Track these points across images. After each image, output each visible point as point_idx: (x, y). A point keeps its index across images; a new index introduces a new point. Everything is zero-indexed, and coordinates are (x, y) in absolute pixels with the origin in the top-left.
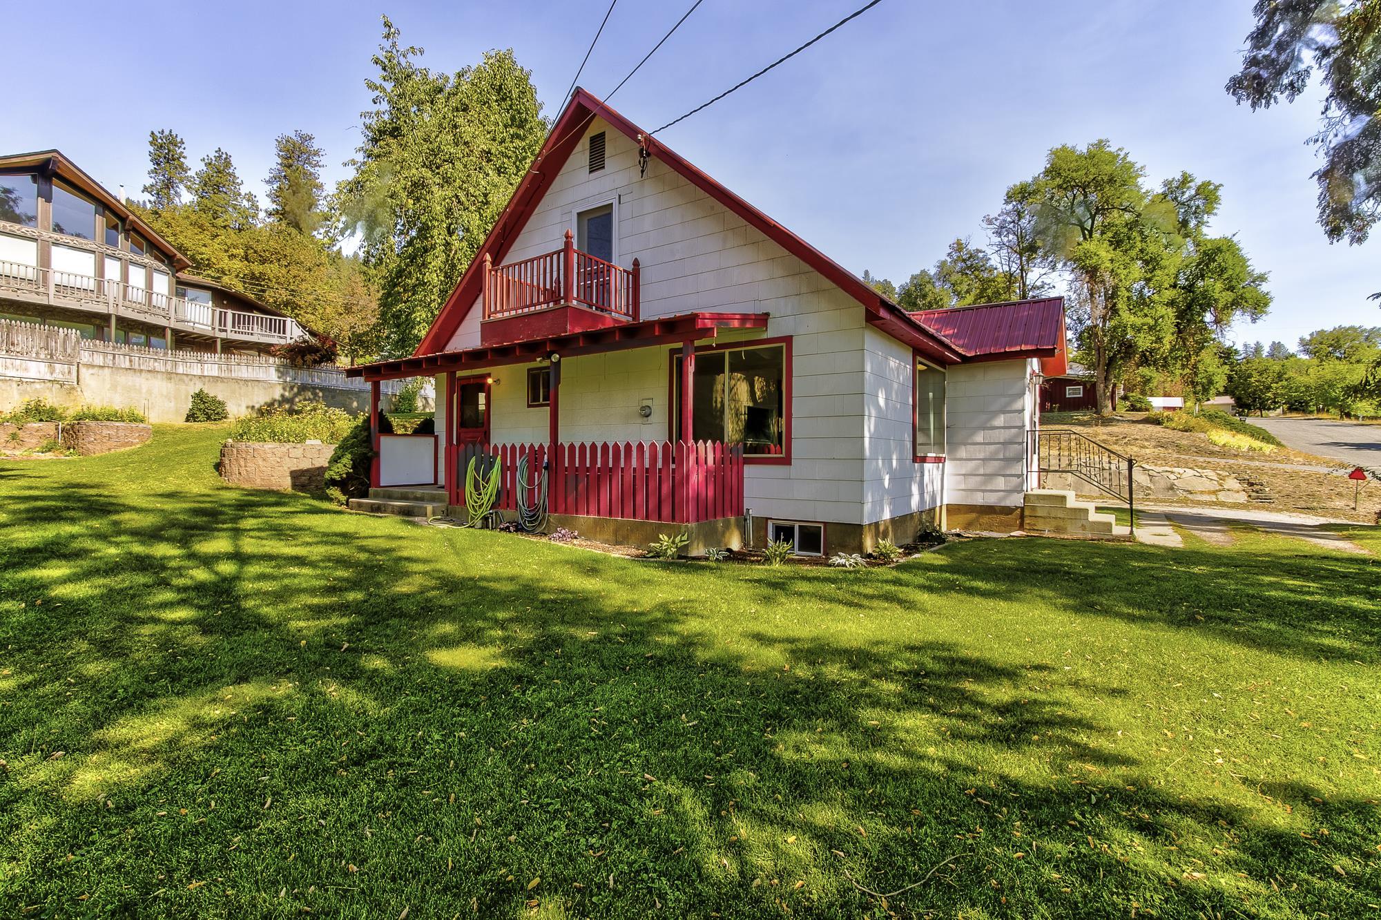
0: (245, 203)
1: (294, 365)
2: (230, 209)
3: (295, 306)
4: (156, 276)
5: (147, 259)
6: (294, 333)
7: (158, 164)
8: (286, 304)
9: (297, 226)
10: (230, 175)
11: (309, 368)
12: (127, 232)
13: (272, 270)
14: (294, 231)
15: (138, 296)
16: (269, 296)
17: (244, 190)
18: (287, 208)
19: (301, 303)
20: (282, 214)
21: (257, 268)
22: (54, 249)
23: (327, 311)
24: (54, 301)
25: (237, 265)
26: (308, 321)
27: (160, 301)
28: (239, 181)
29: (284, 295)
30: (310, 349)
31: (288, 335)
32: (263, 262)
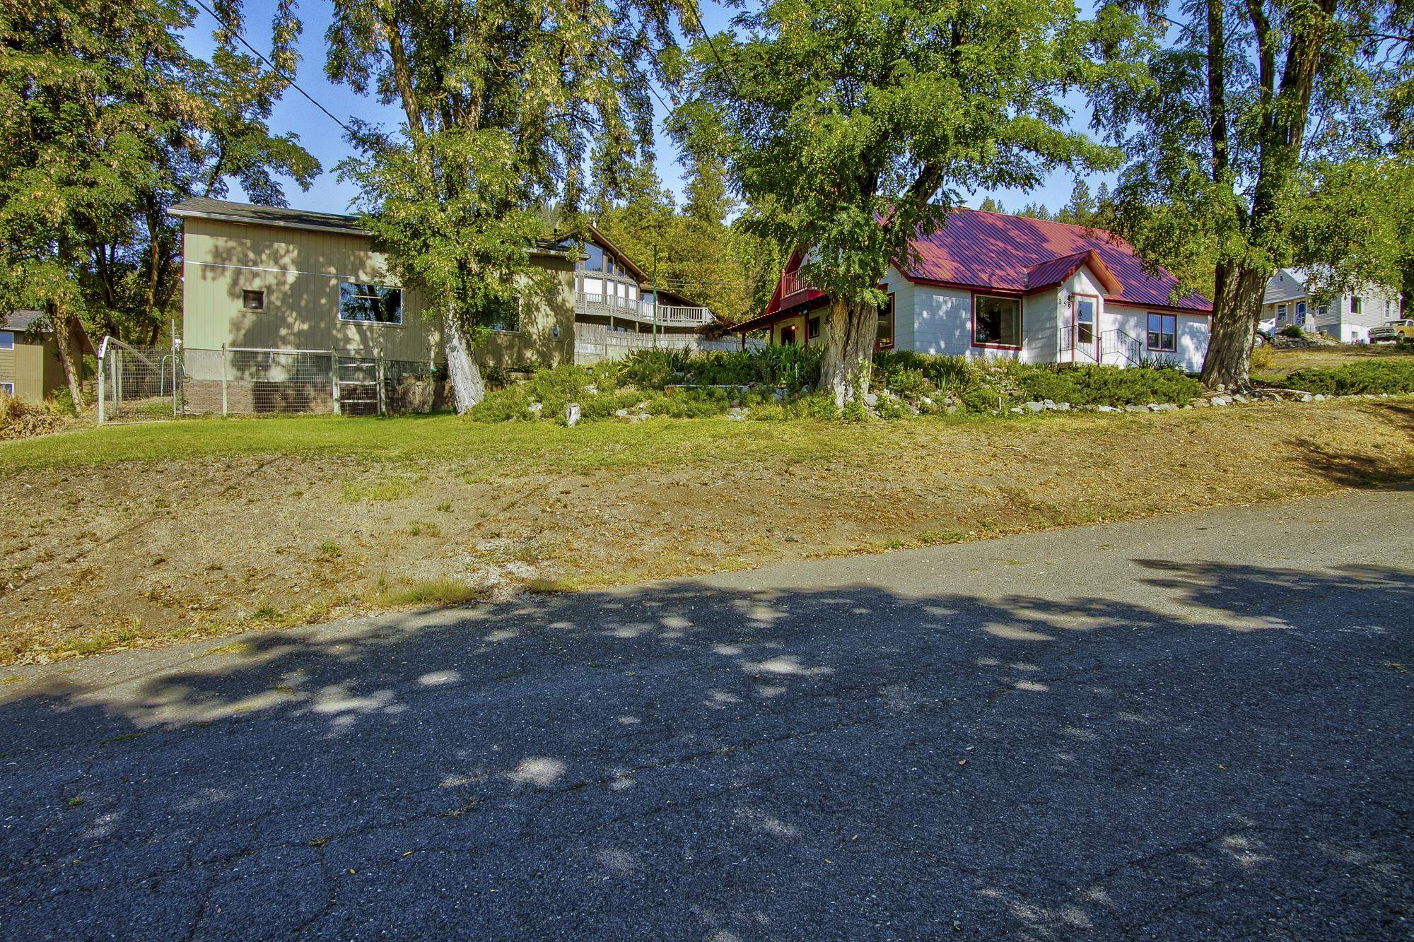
0: (665, 201)
1: (708, 339)
2: (653, 208)
3: (706, 297)
4: (630, 288)
5: (626, 279)
6: (707, 318)
7: (596, 177)
8: (699, 296)
9: (707, 218)
10: (652, 175)
11: (716, 339)
12: (616, 263)
13: (689, 266)
14: (705, 224)
15: (622, 303)
16: (687, 292)
17: (663, 188)
18: (700, 203)
19: (712, 293)
20: (693, 208)
21: (678, 267)
22: (586, 280)
23: (732, 297)
24: (588, 312)
25: (663, 266)
26: (716, 309)
27: (632, 305)
28: (659, 180)
29: (698, 288)
30: (717, 327)
31: (703, 320)
32: (681, 260)
